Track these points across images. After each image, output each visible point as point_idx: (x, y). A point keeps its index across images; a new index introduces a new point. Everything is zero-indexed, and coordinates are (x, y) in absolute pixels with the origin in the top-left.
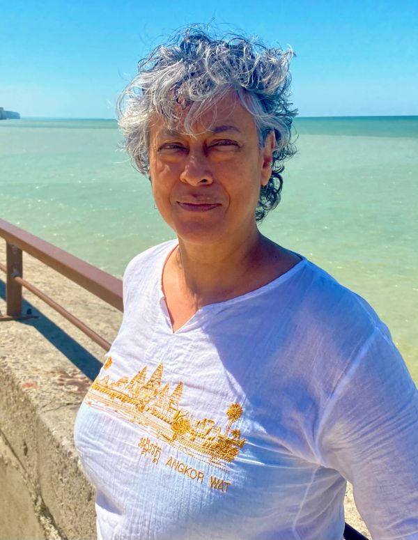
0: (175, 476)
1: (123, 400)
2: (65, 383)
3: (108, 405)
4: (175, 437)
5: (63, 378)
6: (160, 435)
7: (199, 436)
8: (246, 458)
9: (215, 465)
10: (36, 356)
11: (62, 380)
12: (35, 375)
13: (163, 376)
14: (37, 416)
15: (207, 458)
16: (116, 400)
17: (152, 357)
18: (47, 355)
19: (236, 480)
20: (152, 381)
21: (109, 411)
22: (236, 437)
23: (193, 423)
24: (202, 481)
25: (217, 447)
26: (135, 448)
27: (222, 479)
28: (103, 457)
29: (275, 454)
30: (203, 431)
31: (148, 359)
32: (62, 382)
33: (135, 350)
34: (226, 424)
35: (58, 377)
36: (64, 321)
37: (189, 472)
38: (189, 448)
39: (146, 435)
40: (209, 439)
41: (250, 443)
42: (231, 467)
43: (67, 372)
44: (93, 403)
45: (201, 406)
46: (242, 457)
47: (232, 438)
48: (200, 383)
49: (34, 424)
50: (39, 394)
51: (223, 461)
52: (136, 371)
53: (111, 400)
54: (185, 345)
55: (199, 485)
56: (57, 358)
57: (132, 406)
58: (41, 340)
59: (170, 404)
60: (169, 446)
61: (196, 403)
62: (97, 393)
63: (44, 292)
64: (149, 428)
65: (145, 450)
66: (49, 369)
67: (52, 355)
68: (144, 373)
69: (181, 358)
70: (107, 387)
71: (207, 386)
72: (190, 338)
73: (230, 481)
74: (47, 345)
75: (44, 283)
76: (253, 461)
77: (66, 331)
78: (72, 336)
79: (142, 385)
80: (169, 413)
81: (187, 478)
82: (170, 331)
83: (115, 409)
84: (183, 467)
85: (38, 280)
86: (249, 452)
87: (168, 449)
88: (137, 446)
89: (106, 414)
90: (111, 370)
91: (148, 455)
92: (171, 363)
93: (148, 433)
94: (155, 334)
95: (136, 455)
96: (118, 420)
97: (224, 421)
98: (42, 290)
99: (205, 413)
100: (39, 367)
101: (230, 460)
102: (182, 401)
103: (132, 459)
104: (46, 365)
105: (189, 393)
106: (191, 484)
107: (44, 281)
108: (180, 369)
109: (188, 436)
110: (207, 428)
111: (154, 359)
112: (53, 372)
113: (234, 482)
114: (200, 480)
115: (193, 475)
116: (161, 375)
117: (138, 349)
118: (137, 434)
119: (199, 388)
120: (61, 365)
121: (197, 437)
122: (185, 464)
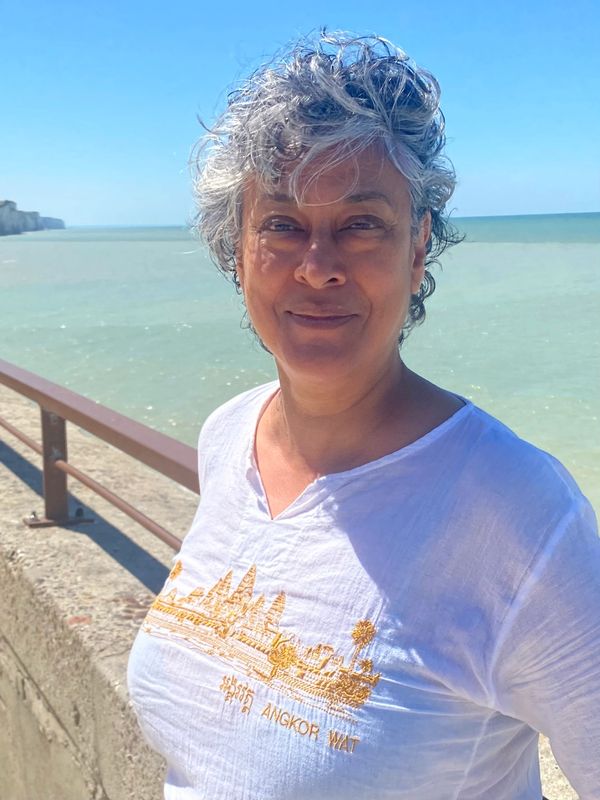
0: (276, 731)
1: (197, 622)
2: (134, 615)
3: (174, 631)
4: (274, 674)
5: (131, 609)
6: (251, 670)
7: (311, 671)
8: (381, 701)
9: (336, 713)
10: (89, 577)
11: (130, 612)
12: (89, 606)
13: (255, 584)
14: (92, 665)
15: (323, 704)
16: (186, 622)
17: (240, 557)
18: (108, 576)
19: (367, 735)
20: (240, 592)
21: (176, 639)
22: (366, 670)
23: (301, 651)
24: (316, 739)
25: (338, 686)
26: (215, 692)
27: (347, 734)
28: (169, 708)
29: (427, 694)
30: (317, 662)
31: (235, 561)
32: (129, 614)
33: (216, 547)
34: (351, 653)
35: (123, 606)
36: (132, 525)
37: (297, 724)
38: (296, 689)
39: (230, 672)
40: (326, 674)
41: (386, 679)
42: (360, 715)
43: (138, 600)
44: (154, 629)
45: (314, 625)
46: (375, 700)
47: (360, 672)
48: (312, 591)
49: (88, 677)
50: (94, 632)
51: (348, 706)
52: (215, 577)
53: (179, 623)
54: (289, 536)
55: (312, 744)
56: (123, 579)
57: (210, 629)
58: (98, 554)
59: (266, 624)
60: (266, 686)
61: (305, 621)
62: (160, 614)
63: (102, 484)
64: (235, 661)
65: (230, 695)
66: (111, 596)
67: (113, 576)
68: (228, 581)
69: (283, 556)
70: (173, 605)
71: (322, 596)
72: (297, 526)
73: (359, 736)
74: (106, 560)
75: (102, 471)
76: (392, 706)
77: (135, 540)
78: (145, 548)
79: (225, 599)
80: (265, 638)
81: (293, 734)
82: (267, 518)
83: (184, 636)
84: (287, 718)
85: (94, 468)
86: (387, 693)
87: (263, 691)
88: (218, 689)
89: (173, 644)
90: (180, 580)
91: (235, 701)
92: (269, 563)
93: (234, 669)
94: (243, 523)
95: (218, 703)
96: (190, 651)
97: (349, 647)
98: (99, 481)
99: (319, 635)
100: (94, 593)
101: (358, 706)
102: (285, 619)
103: (212, 710)
104: (105, 590)
105: (294, 608)
106: (299, 743)
107: (101, 468)
108: (281, 572)
109: (294, 671)
110: (323, 657)
111: (243, 560)
112: (116, 601)
113: (365, 738)
114: (313, 736)
115: (303, 729)
116: (252, 583)
117: (220, 546)
118: (217, 671)
119: (309, 598)
120: (128, 590)
121: (307, 672)
122: (290, 712)
